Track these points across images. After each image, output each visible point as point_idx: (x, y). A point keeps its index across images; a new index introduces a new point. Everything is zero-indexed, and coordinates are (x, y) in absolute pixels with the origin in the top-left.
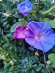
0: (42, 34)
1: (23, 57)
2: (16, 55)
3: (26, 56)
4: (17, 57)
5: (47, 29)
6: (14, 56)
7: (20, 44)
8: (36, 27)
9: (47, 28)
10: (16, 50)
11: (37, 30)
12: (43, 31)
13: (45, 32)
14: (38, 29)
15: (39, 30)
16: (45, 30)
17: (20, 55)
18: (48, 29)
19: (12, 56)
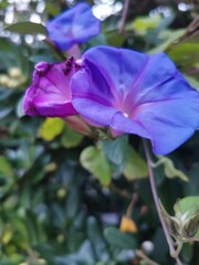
0: (142, 95)
1: (71, 246)
2: (43, 239)
3: (85, 237)
4: (48, 247)
5: (163, 72)
6: (35, 243)
7: (62, 193)
8: (116, 66)
9: (162, 69)
10: (42, 217)
11: (121, 82)
12: (148, 83)
13: (156, 85)
14: (126, 75)
15: (129, 78)
16: (156, 77)
17: (61, 238)
18: (167, 74)
19: (25, 245)
